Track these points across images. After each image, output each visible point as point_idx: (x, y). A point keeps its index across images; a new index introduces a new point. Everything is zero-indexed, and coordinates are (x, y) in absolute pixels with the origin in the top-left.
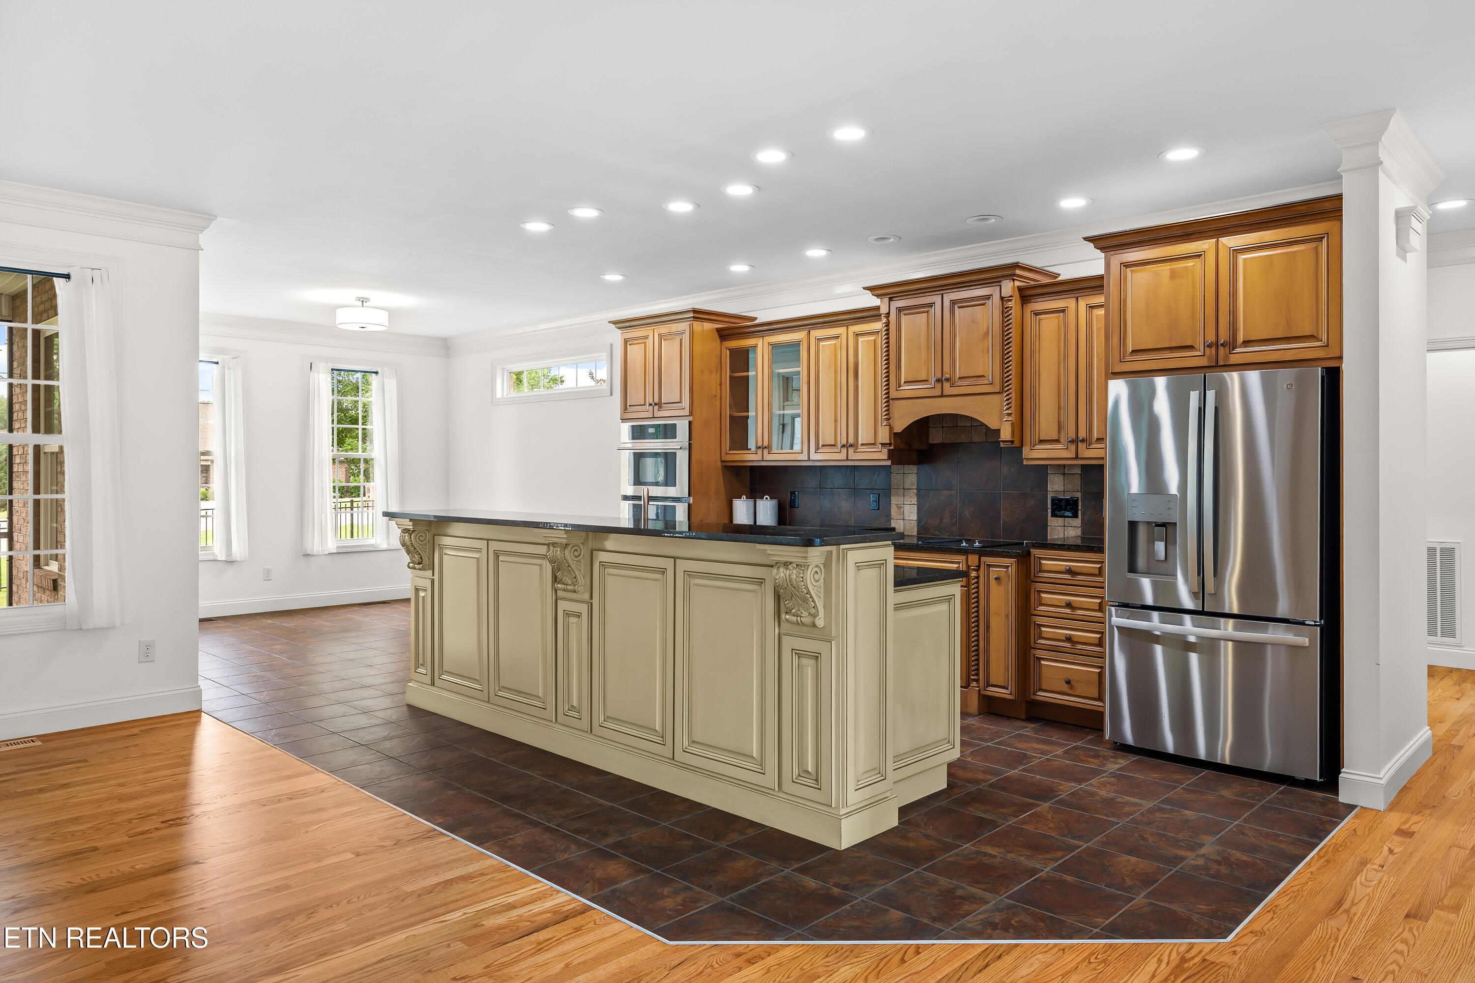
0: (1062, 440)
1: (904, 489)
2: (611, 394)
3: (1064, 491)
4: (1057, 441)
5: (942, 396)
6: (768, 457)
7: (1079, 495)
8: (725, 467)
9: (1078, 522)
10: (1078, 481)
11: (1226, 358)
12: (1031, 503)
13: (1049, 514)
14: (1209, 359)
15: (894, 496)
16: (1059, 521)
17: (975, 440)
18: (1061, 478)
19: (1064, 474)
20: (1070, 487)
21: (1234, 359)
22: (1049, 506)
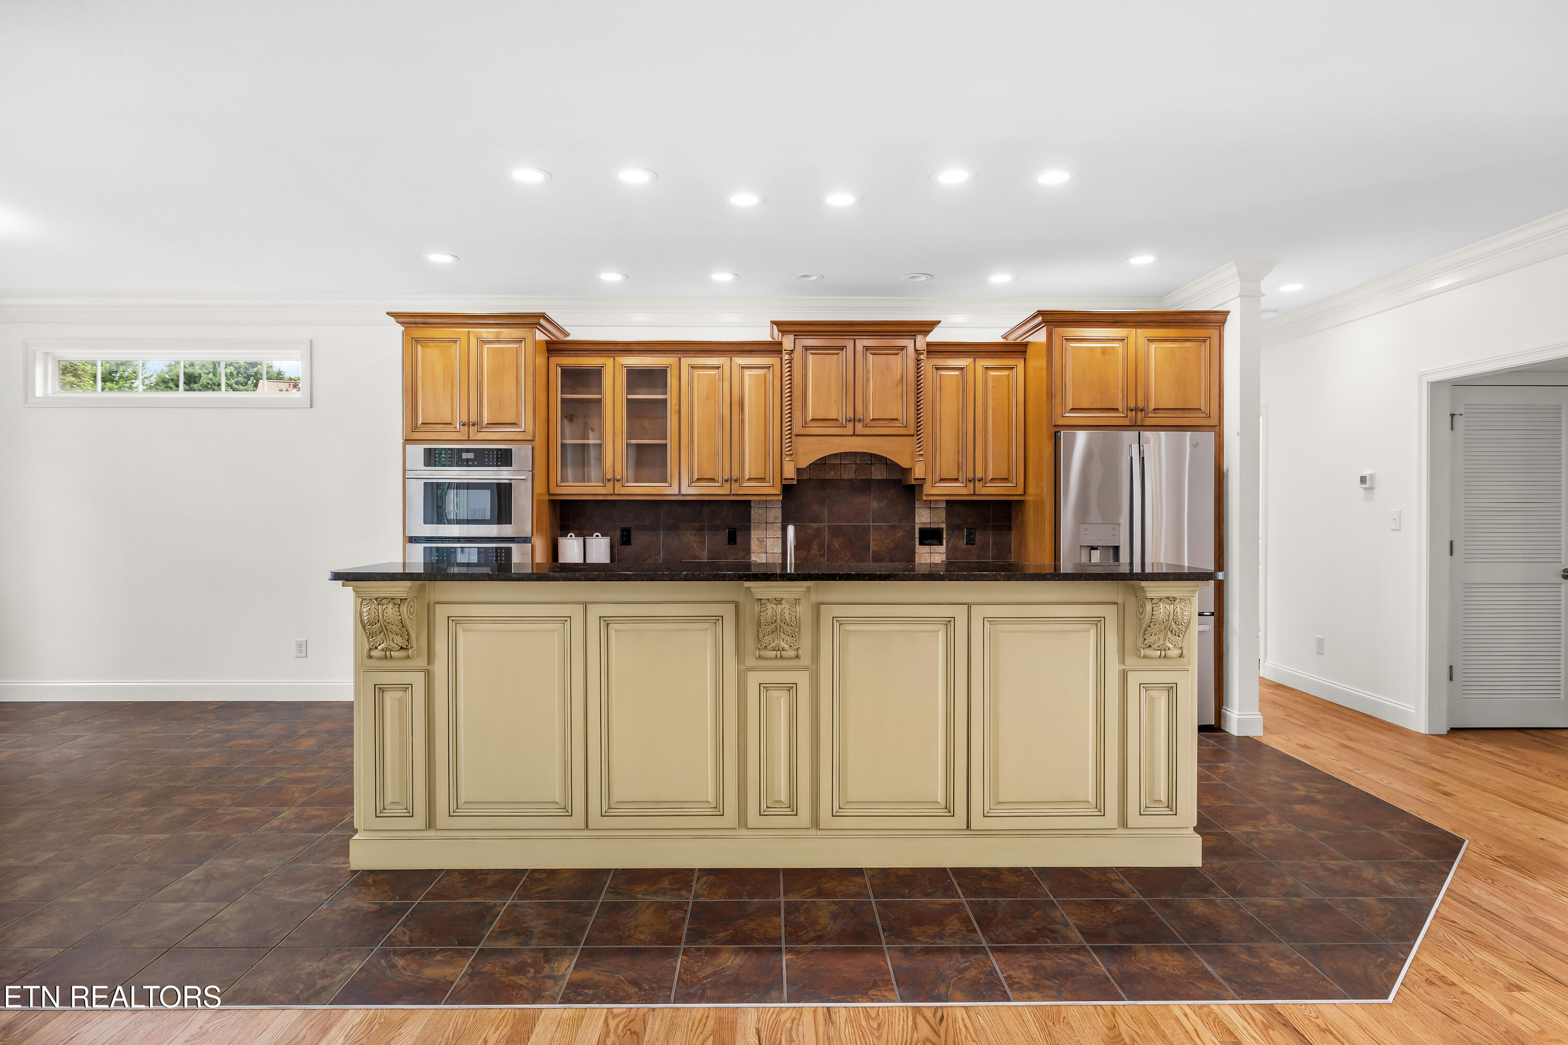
0: (960, 479)
1: (766, 523)
2: (311, 406)
3: (930, 523)
4: (956, 480)
5: (854, 435)
6: (619, 489)
7: (944, 526)
8: (552, 502)
9: (942, 549)
10: (943, 514)
11: (1142, 420)
12: (900, 533)
13: (917, 543)
14: (1131, 420)
15: (754, 530)
16: (926, 549)
17: (845, 477)
18: (928, 511)
19: (931, 508)
20: (936, 519)
21: (1148, 422)
22: (917, 535)
